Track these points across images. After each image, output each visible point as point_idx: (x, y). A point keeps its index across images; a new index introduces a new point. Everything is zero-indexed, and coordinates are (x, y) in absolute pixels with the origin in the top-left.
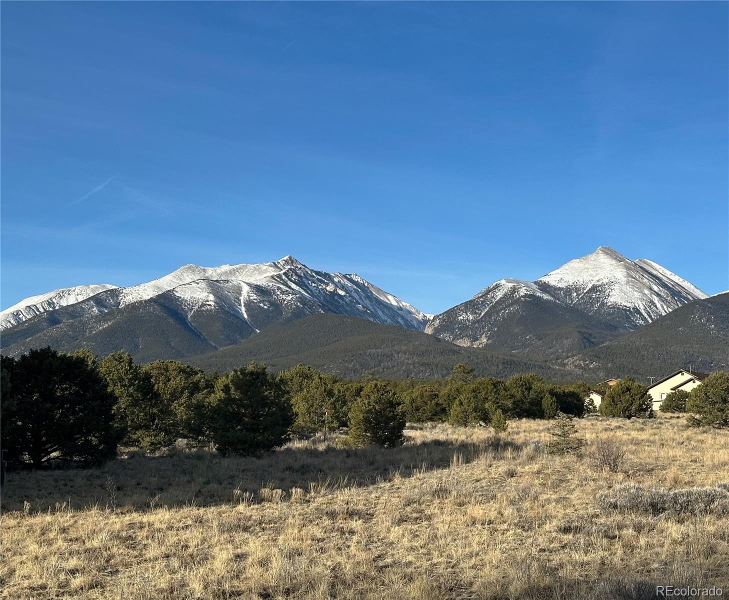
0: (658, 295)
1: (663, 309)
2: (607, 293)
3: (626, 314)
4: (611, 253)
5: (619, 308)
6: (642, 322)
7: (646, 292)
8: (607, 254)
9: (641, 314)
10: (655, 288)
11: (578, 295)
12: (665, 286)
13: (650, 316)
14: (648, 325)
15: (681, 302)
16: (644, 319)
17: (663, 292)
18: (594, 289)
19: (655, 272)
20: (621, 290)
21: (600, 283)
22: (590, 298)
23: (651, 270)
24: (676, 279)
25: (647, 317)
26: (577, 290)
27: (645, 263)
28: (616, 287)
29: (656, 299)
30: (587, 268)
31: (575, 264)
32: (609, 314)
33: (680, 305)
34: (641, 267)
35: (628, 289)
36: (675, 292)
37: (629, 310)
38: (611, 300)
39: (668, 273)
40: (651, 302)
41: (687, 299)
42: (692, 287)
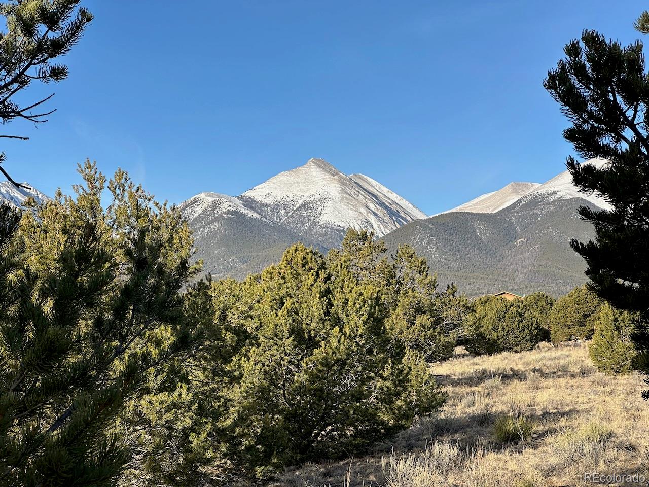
0: (375, 214)
1: (380, 230)
2: (319, 211)
3: (340, 235)
4: (324, 165)
5: (331, 228)
7: (363, 210)
8: (320, 166)
10: (372, 206)
11: (287, 212)
12: (382, 204)
15: (399, 222)
17: (380, 211)
18: (305, 206)
19: (371, 189)
20: (335, 208)
21: (312, 199)
22: (301, 216)
23: (366, 186)
24: (394, 196)
26: (286, 206)
27: (360, 178)
28: (330, 204)
29: (372, 219)
30: (297, 182)
31: (284, 177)
32: (321, 235)
33: (398, 226)
34: (356, 183)
35: (343, 207)
36: (393, 213)
37: (343, 231)
38: (324, 219)
39: (385, 190)
40: (368, 222)
41: (406, 220)
42: (411, 206)
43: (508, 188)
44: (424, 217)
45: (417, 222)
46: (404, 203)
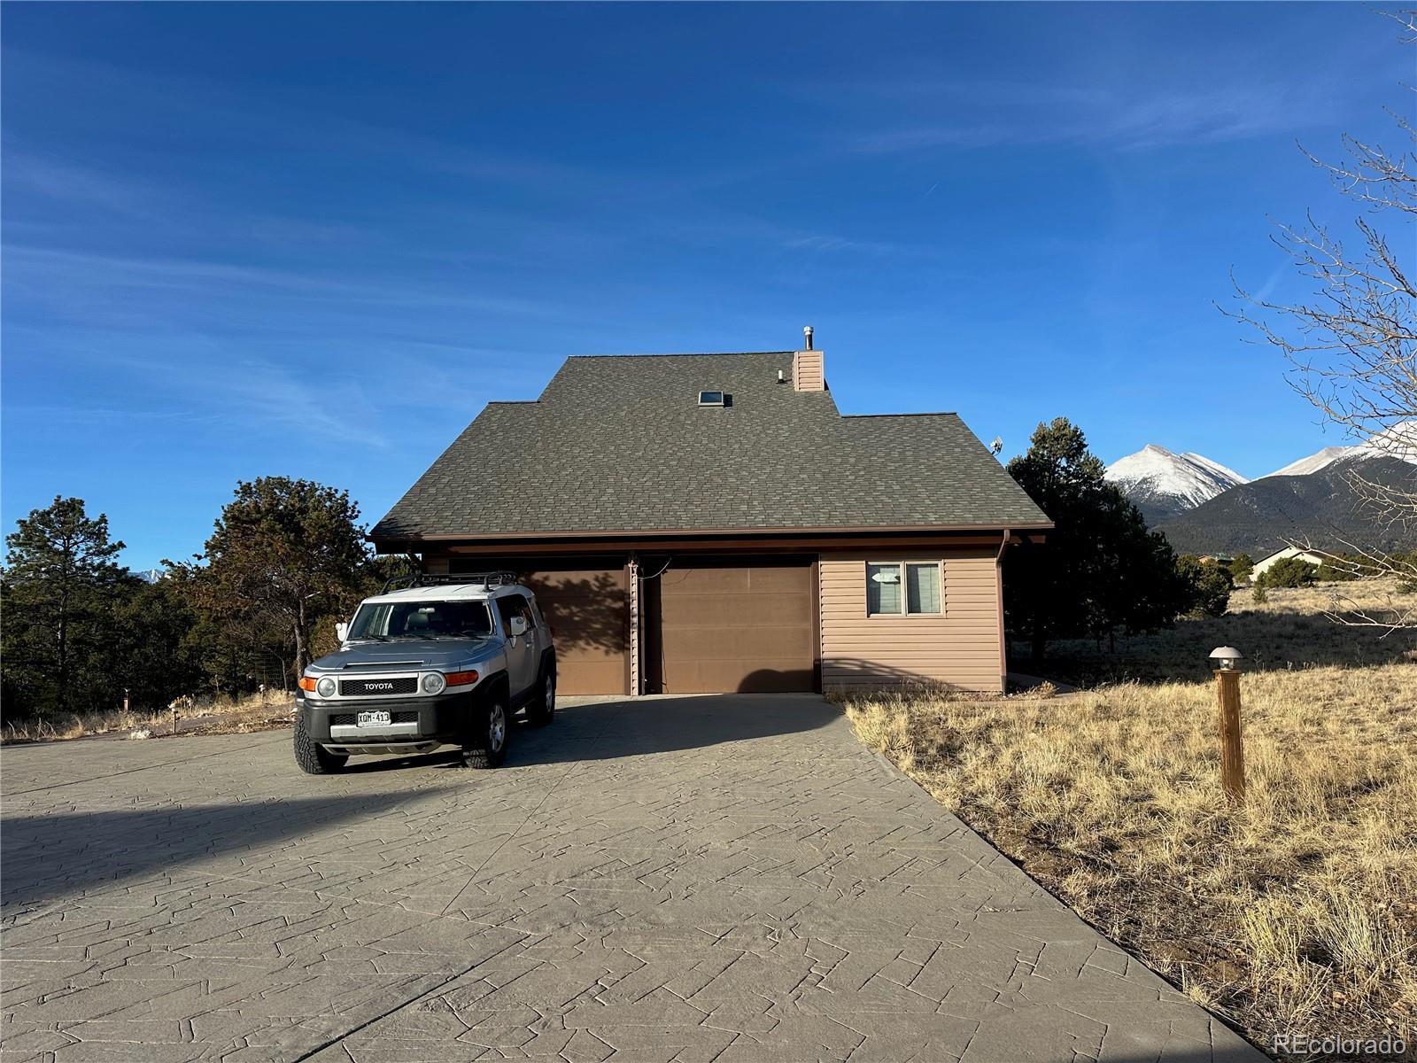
0: (1204, 483)
1: (1209, 495)
2: (1156, 484)
3: (1174, 501)
4: (1158, 449)
5: (1167, 496)
6: (1189, 506)
7: (1193, 480)
8: (1155, 450)
9: (1188, 500)
10: (1200, 477)
11: (1130, 487)
12: (1209, 474)
13: (1197, 501)
14: (1195, 509)
15: (1225, 487)
16: (1191, 503)
17: (1208, 480)
18: (1144, 481)
19: (1199, 464)
20: (1169, 480)
21: (1150, 476)
22: (1142, 488)
23: (1195, 461)
24: (1222, 469)
25: (1194, 501)
26: (1129, 482)
27: (1189, 455)
28: (1165, 477)
29: (1201, 486)
30: (1138, 464)
31: (1126, 460)
32: (1159, 501)
33: (1224, 490)
34: (1187, 460)
35: (1176, 479)
36: (1219, 480)
37: (1177, 497)
38: (1160, 490)
39: (1211, 463)
40: (1197, 489)
41: (1230, 484)
42: (1235, 474)
43: (1322, 453)
44: (1245, 481)
45: (1241, 486)
46: (1229, 472)
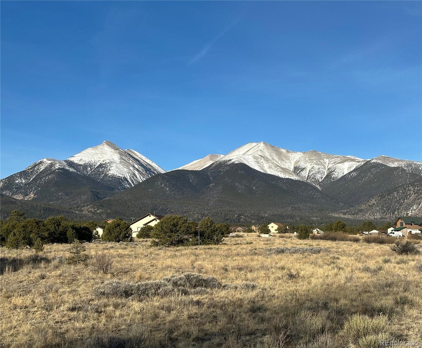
0: (138, 170)
1: (141, 179)
2: (108, 168)
3: (119, 181)
4: (111, 145)
5: (115, 178)
6: (128, 186)
7: (131, 168)
8: (109, 145)
9: (128, 181)
10: (136, 166)
11: (91, 169)
12: (142, 165)
13: (133, 183)
14: (132, 188)
15: (151, 174)
16: (130, 184)
17: (141, 169)
18: (101, 166)
19: (136, 157)
20: (117, 167)
21: (104, 162)
22: (99, 171)
23: (134, 156)
24: (148, 161)
25: (131, 183)
26: (91, 166)
27: (131, 151)
28: (114, 165)
29: (136, 173)
30: (97, 153)
31: (90, 151)
32: (110, 181)
33: (150, 176)
34: (129, 154)
35: (121, 166)
36: (147, 169)
37: (121, 179)
38: (111, 173)
39: (144, 158)
40: (134, 174)
41: (154, 173)
42: (157, 166)
43: (208, 157)
44: (163, 172)
45: (160, 175)
46: (154, 165)
